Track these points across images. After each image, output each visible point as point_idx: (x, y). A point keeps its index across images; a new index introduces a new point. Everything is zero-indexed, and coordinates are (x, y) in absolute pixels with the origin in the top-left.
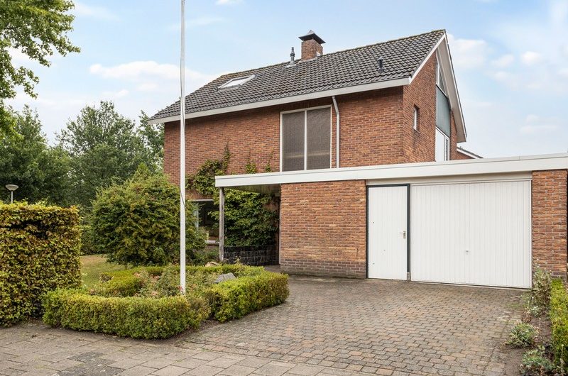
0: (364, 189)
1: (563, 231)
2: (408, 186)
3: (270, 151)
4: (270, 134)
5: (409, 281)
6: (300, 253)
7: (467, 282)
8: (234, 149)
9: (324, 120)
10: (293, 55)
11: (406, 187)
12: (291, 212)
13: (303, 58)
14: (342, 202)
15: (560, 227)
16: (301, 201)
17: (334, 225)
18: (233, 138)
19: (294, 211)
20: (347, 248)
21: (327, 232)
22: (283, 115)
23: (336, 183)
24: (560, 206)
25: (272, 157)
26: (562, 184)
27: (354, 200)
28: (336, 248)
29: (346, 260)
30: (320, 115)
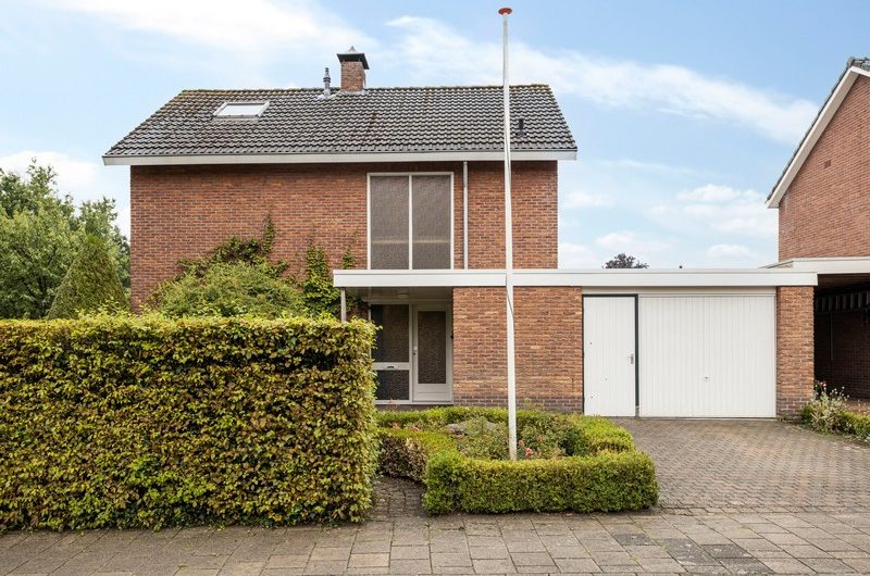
0: (580, 299)
1: (809, 352)
2: (636, 296)
3: (350, 230)
4: (352, 206)
5: (637, 418)
6: (485, 386)
7: (707, 414)
8: (283, 223)
9: (440, 193)
10: (327, 80)
11: (633, 298)
12: (469, 328)
13: (344, 87)
14: (549, 316)
15: (807, 348)
16: (487, 313)
17: (538, 347)
18: (281, 205)
19: (475, 327)
20: (558, 377)
21: (528, 356)
22: (372, 177)
23: (541, 289)
24: (807, 325)
25: (355, 240)
26: (809, 302)
27: (568, 313)
28: (540, 377)
29: (556, 394)
30: (433, 184)
